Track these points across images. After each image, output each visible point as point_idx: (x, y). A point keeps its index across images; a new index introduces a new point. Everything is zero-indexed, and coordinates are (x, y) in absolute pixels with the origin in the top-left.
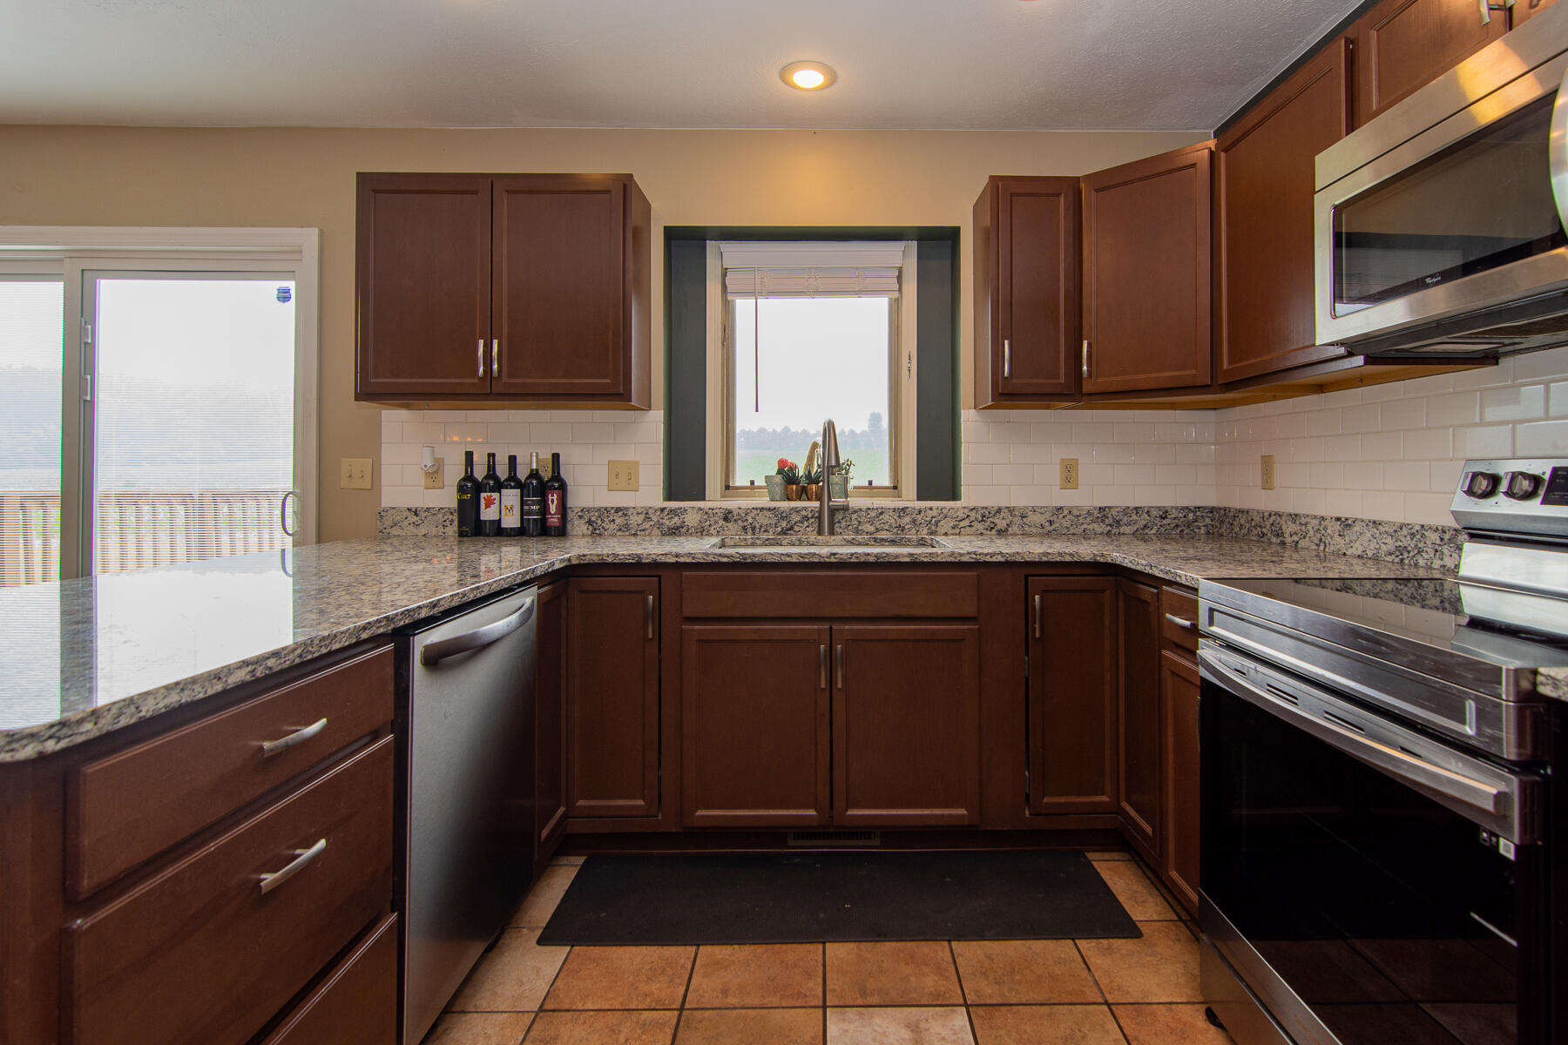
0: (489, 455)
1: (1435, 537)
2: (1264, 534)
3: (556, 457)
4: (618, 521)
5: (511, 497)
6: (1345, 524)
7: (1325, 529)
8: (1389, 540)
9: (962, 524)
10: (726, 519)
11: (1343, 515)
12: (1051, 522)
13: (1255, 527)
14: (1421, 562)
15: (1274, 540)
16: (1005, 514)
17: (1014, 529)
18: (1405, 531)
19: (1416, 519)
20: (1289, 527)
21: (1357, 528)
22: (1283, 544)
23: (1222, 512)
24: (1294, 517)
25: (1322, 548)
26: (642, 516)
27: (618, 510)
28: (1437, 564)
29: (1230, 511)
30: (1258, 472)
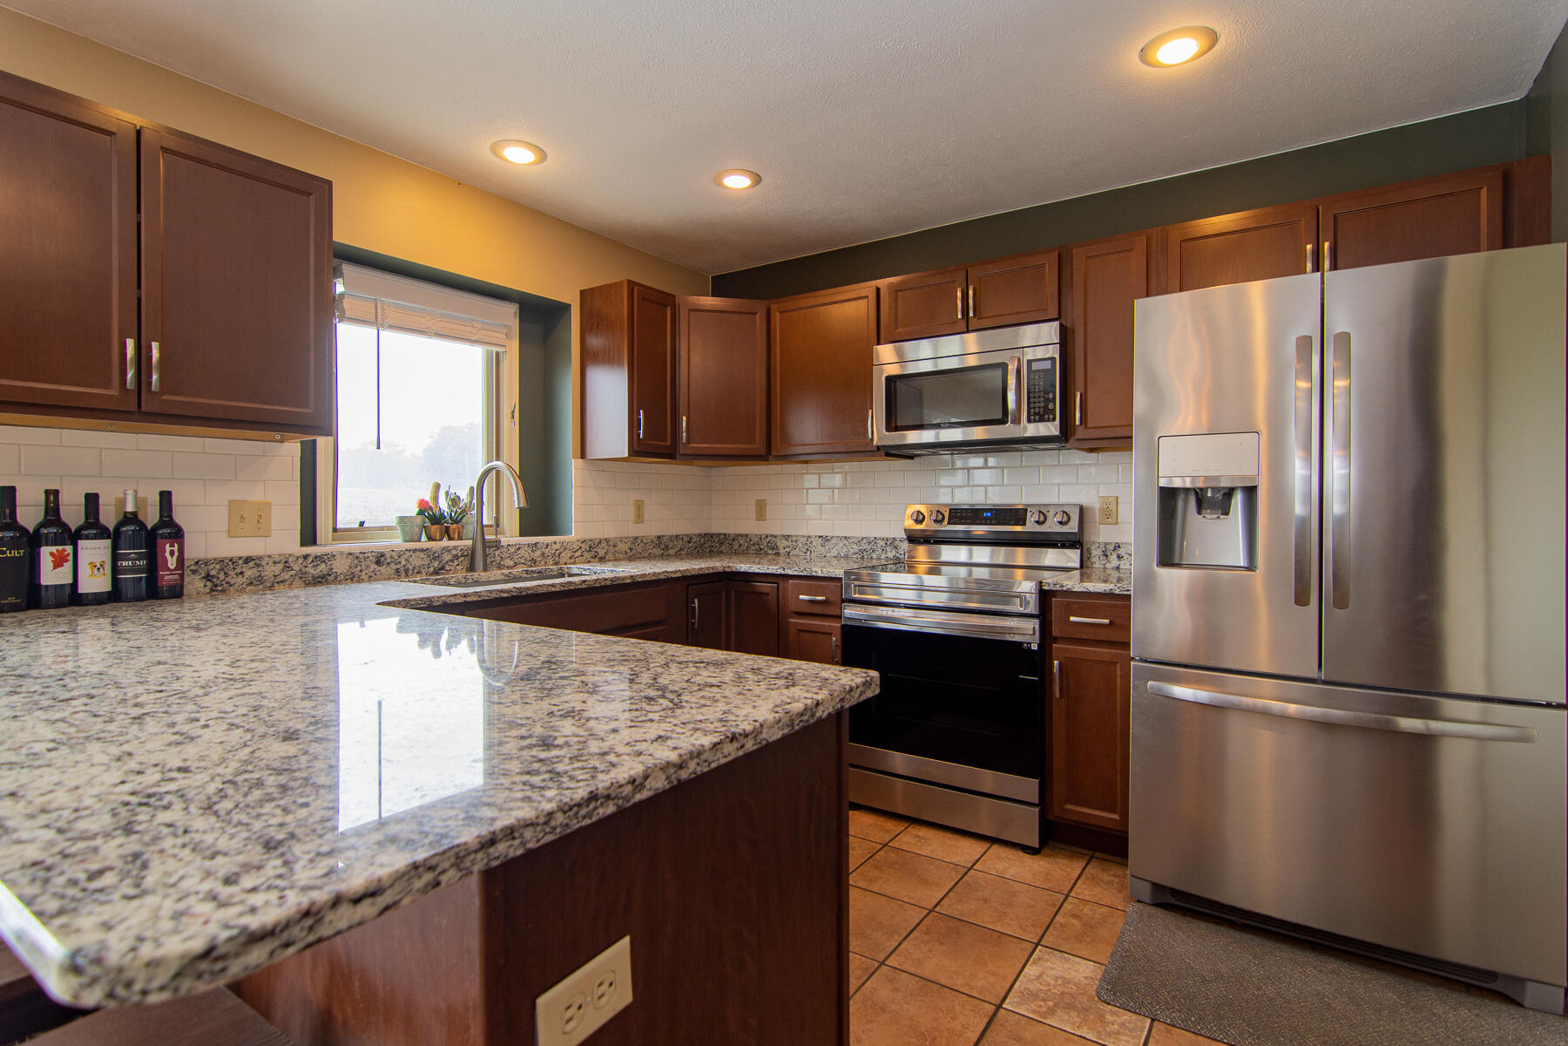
0: (47, 492)
1: (883, 543)
2: (761, 549)
3: (166, 497)
4: (248, 573)
5: (94, 552)
6: (826, 539)
7: (811, 543)
8: (855, 546)
9: (577, 554)
10: (378, 563)
11: (824, 534)
12: (631, 549)
13: (754, 545)
14: (874, 556)
15: (770, 552)
16: (604, 544)
17: (610, 556)
18: (865, 541)
19: (871, 534)
20: (782, 544)
21: (834, 541)
22: (778, 554)
23: (722, 536)
24: (787, 537)
25: (808, 554)
26: (281, 566)
27: (248, 560)
28: (883, 556)
29: (729, 535)
30: (752, 510)
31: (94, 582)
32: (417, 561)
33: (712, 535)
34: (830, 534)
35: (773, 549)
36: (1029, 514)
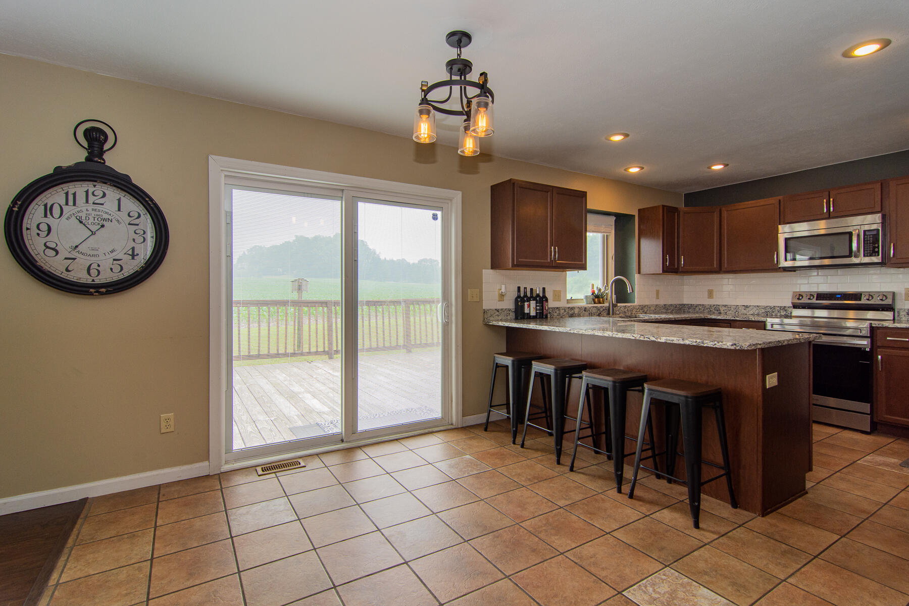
0: (525, 288)
1: (778, 308)
2: (711, 311)
3: (544, 289)
4: (557, 312)
5: (533, 303)
7: (738, 308)
8: (762, 310)
9: (638, 310)
10: (585, 311)
11: (745, 305)
12: (655, 309)
13: (707, 309)
14: (773, 314)
15: (716, 312)
16: (646, 307)
17: (648, 312)
18: (769, 307)
20: (722, 309)
23: (690, 305)
24: (725, 306)
25: (737, 313)
26: (564, 310)
27: (557, 308)
28: (779, 314)
29: (694, 305)
30: (706, 294)
31: (533, 313)
32: (594, 310)
33: (684, 305)
34: (748, 304)
35: (718, 311)
36: (863, 296)
